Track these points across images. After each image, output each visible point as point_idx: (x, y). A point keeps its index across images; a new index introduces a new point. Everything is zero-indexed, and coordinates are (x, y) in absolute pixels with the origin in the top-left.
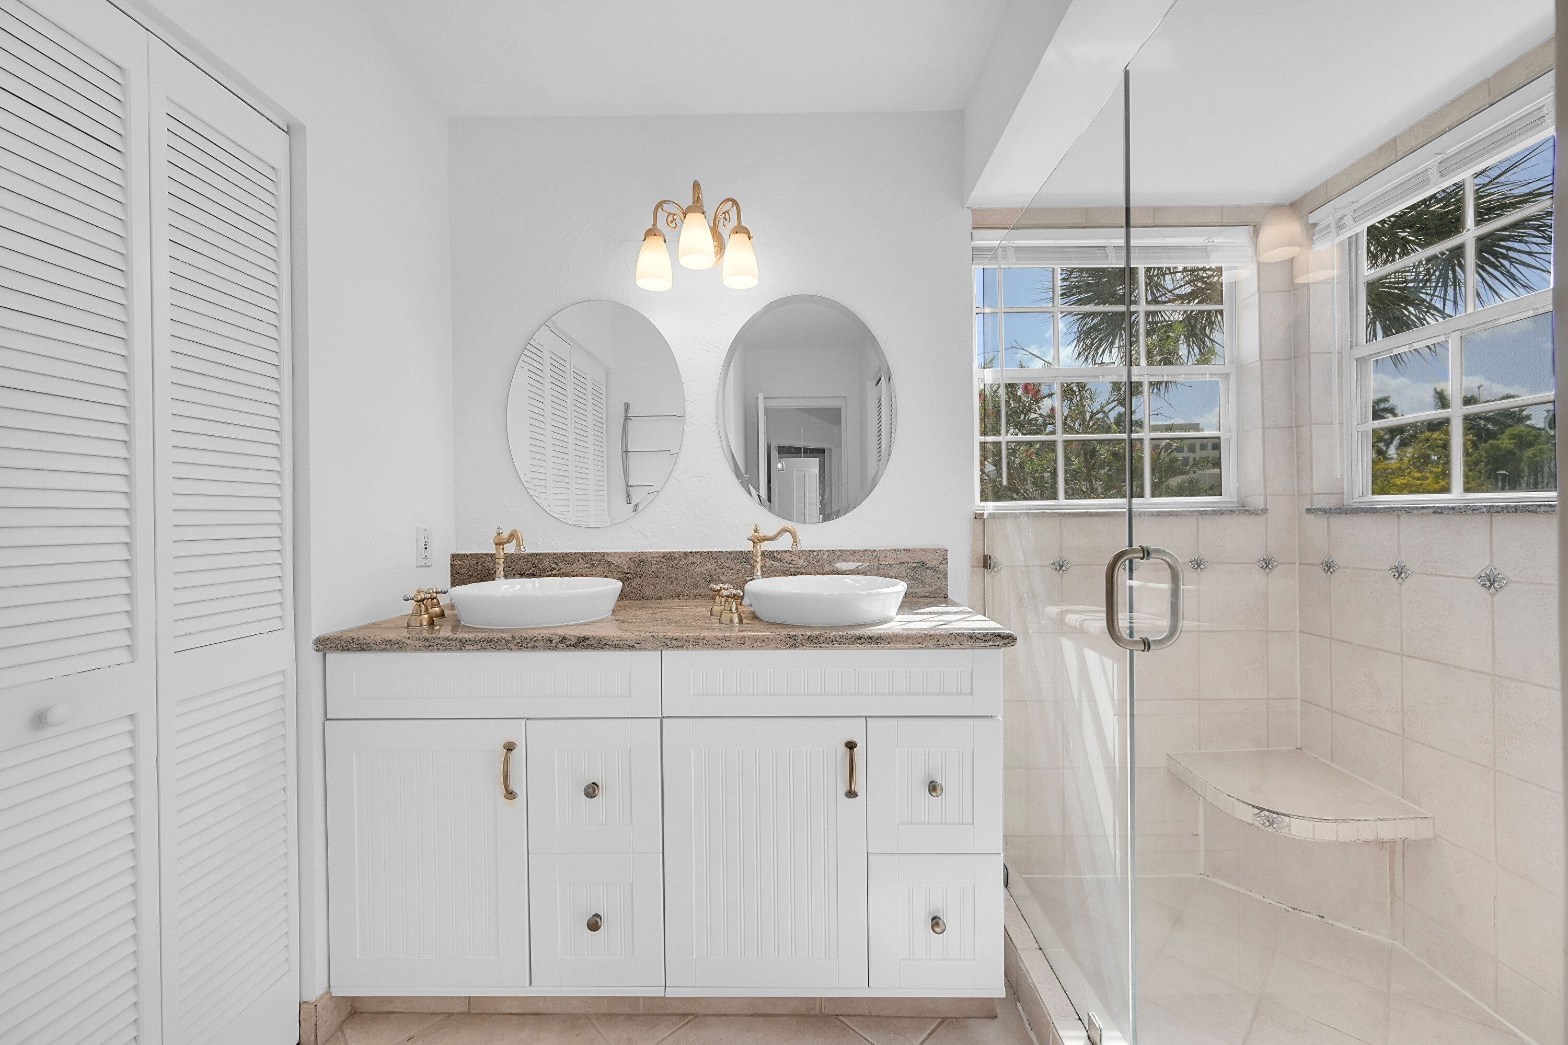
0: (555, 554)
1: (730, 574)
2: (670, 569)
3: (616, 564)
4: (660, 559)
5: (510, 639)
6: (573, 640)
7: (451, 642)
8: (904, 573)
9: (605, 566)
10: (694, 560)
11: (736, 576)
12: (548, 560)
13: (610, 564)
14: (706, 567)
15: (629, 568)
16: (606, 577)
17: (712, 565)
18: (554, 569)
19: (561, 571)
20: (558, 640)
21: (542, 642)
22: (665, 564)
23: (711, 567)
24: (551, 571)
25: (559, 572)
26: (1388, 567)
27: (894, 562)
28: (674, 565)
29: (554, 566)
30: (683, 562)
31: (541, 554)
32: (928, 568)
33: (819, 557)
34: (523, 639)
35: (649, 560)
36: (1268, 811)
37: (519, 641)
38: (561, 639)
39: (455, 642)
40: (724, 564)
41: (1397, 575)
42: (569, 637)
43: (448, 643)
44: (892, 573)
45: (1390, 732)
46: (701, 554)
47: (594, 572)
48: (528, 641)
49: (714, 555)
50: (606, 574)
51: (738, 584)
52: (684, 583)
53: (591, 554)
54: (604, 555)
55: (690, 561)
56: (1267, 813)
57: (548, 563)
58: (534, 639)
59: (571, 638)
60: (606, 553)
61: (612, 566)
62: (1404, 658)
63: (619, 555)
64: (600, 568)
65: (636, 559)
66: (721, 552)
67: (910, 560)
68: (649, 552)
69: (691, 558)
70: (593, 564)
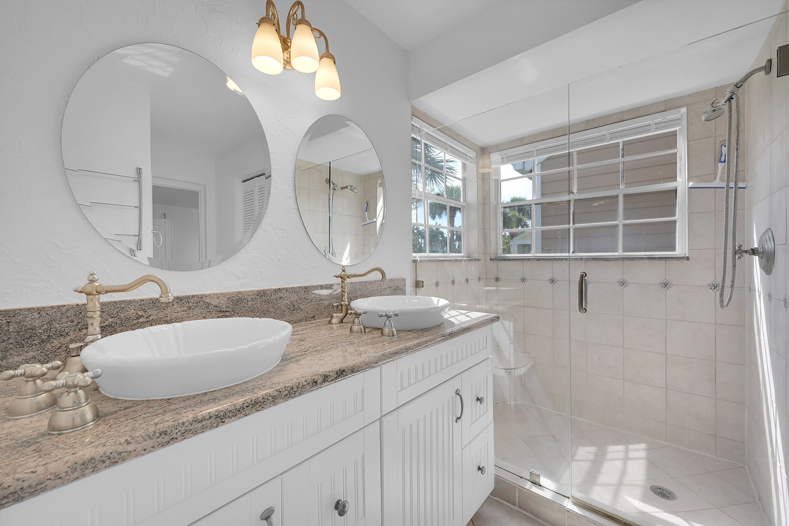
0: (143, 300)
1: (306, 303)
2: (264, 303)
3: (214, 304)
4: (255, 296)
5: (276, 393)
6: (334, 375)
7: (204, 423)
8: (391, 293)
9: (203, 307)
10: (282, 295)
11: (310, 304)
12: (133, 307)
13: (208, 305)
14: (290, 300)
15: (227, 307)
16: (204, 318)
17: (294, 298)
18: (141, 316)
19: (151, 318)
20: (321, 380)
21: (308, 386)
22: (259, 300)
23: (294, 299)
24: (138, 319)
25: (148, 320)
26: (519, 278)
27: (387, 287)
28: (267, 300)
29: (140, 313)
30: (274, 297)
31: (123, 302)
32: (399, 289)
33: (355, 286)
34: (289, 389)
35: (246, 298)
36: (510, 369)
37: (287, 392)
38: (323, 378)
39: (210, 421)
40: (303, 296)
41: (523, 281)
42: (328, 374)
43: (200, 425)
44: (386, 293)
45: (520, 333)
46: (287, 290)
47: (191, 315)
48: (295, 389)
49: (296, 290)
50: (204, 315)
51: (311, 310)
52: (274, 314)
53: (188, 297)
54: (202, 297)
55: (279, 296)
56: (509, 370)
57: (132, 311)
58: (300, 386)
59: (331, 374)
60: (205, 295)
61: (211, 307)
62: (525, 308)
63: (218, 296)
64: (198, 311)
65: (233, 298)
66: (301, 287)
67: (393, 286)
68: (246, 291)
69: (280, 293)
70: (190, 307)
